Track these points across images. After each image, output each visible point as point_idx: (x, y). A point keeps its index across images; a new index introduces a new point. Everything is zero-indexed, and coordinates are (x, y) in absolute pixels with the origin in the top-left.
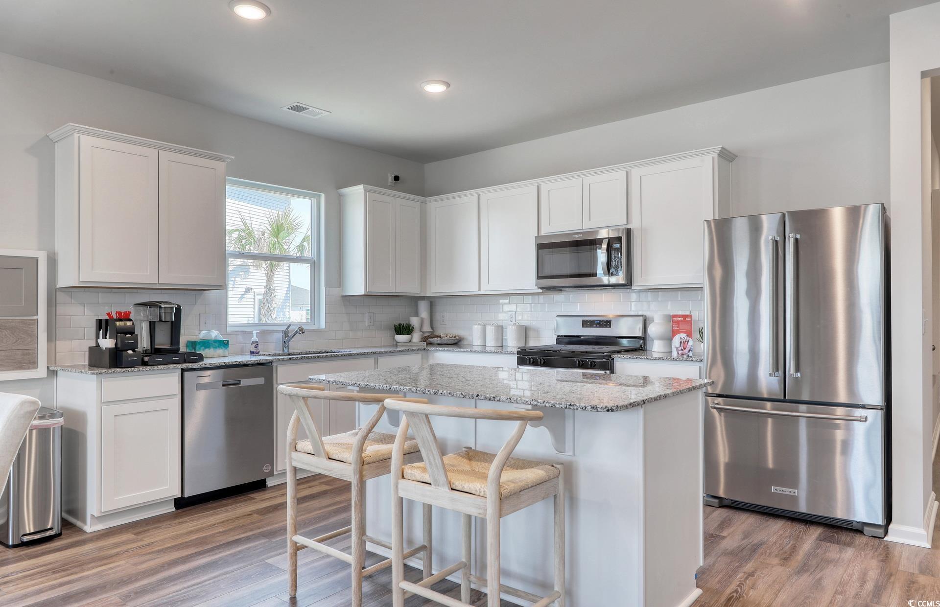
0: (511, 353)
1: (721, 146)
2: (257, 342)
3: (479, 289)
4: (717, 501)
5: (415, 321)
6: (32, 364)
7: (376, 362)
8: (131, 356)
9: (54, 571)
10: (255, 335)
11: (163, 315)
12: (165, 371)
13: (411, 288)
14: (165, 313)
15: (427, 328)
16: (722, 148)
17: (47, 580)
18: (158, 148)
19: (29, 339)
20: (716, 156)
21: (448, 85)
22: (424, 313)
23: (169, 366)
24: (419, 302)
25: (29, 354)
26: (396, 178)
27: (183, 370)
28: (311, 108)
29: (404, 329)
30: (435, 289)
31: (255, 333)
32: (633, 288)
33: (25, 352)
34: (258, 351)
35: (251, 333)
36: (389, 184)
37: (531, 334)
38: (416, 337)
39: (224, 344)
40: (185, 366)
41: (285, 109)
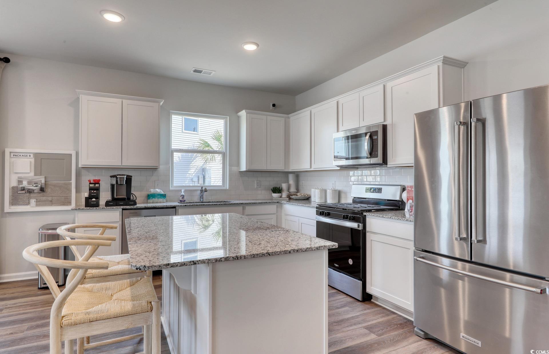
0: (313, 207)
1: (443, 56)
2: (183, 195)
3: (311, 167)
4: (422, 333)
5: (284, 186)
6: (69, 203)
7: (244, 209)
8: (94, 201)
9: (31, 305)
10: (183, 192)
11: (119, 181)
12: (111, 210)
13: (280, 167)
14: (120, 180)
15: (293, 190)
16: (444, 57)
17: (23, 310)
18: (122, 98)
19: (68, 192)
20: (441, 64)
21: (257, 45)
22: (291, 182)
23: (113, 207)
24: (289, 174)
25: (68, 198)
26: (274, 105)
27: (123, 209)
28: (204, 70)
29: (277, 190)
30: (294, 167)
31: (183, 190)
32: (388, 166)
33: (66, 197)
34: (184, 200)
35: (181, 191)
36: (271, 109)
37: (343, 195)
38: (284, 194)
39: (164, 196)
40: (125, 207)
41: (192, 72)
